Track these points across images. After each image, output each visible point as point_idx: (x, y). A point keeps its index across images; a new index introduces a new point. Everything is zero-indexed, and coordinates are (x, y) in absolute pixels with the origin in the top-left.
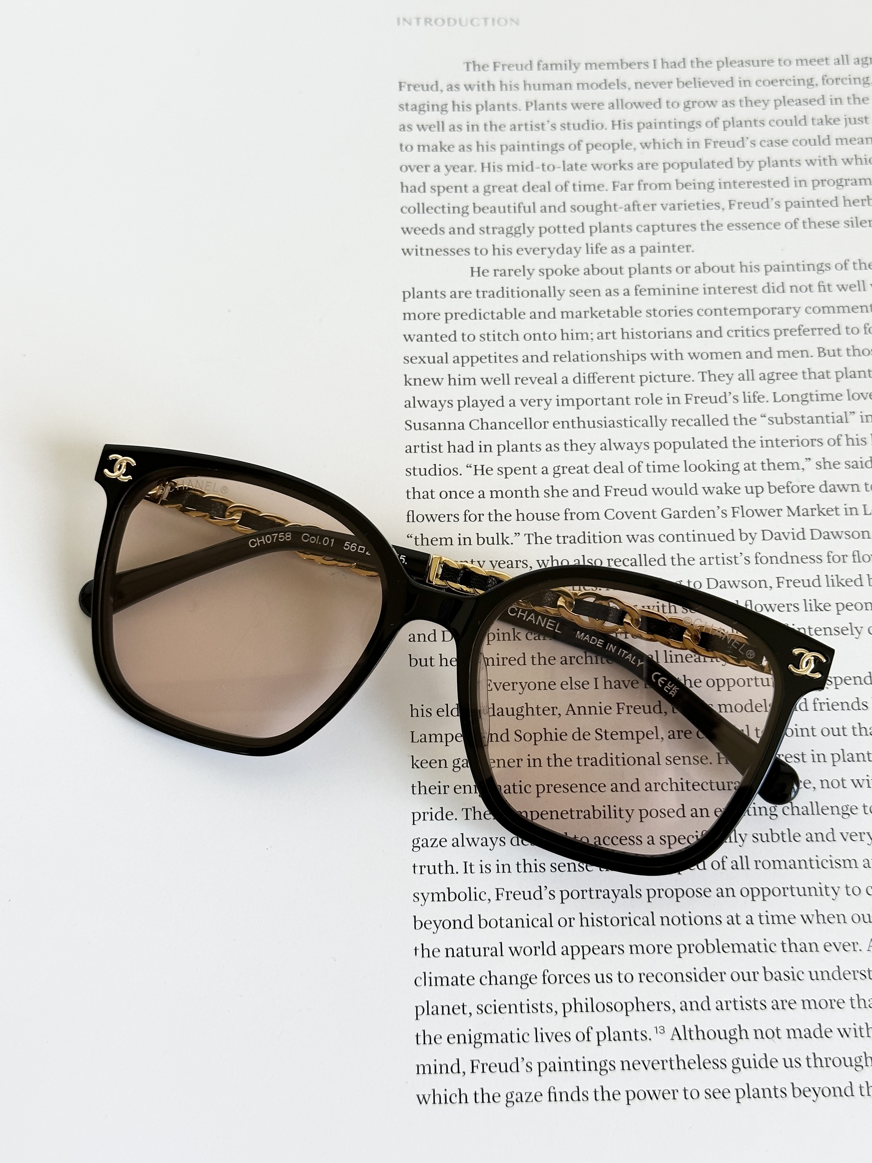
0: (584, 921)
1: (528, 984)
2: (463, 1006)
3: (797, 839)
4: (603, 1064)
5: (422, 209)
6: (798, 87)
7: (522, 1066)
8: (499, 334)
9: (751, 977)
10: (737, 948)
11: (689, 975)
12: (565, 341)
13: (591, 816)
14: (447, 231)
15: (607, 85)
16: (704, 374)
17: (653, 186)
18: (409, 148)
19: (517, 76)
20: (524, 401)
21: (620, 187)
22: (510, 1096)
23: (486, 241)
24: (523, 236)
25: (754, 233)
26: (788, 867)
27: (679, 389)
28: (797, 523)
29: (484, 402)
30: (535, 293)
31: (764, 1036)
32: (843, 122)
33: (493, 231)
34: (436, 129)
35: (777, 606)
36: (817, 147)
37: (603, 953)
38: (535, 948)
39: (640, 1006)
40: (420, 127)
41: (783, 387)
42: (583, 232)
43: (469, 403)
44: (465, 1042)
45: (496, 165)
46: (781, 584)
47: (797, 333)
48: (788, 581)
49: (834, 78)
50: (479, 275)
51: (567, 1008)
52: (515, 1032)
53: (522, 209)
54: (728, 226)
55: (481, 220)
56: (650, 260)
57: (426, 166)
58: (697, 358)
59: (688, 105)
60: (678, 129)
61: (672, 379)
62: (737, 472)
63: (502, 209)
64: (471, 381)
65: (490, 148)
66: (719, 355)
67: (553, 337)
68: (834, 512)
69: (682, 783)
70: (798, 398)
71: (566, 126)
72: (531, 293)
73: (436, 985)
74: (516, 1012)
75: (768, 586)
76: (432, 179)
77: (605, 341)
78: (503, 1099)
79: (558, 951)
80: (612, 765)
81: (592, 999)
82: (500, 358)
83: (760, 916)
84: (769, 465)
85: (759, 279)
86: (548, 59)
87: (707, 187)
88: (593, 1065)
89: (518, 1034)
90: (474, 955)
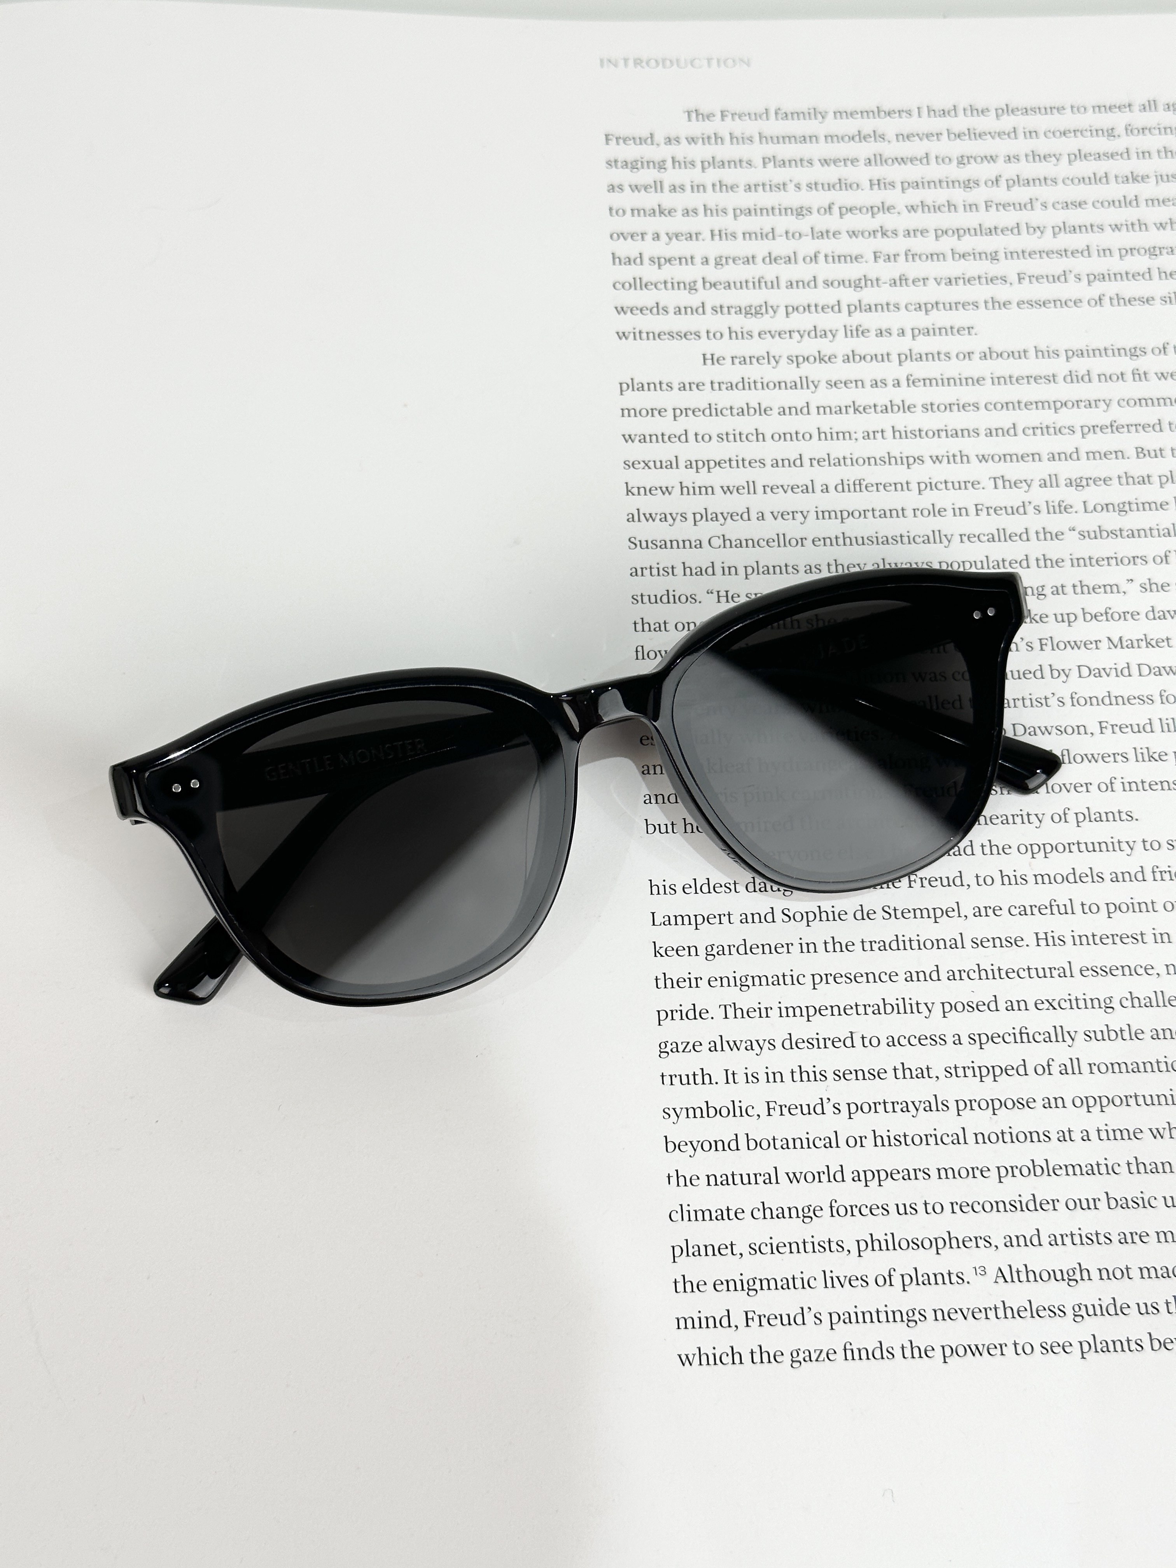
0: (879, 1140)
1: (811, 1218)
2: (732, 1245)
3: (1140, 1036)
4: (911, 1314)
5: (638, 284)
6: (1095, 139)
7: (810, 1318)
8: (740, 434)
9: (1092, 1204)
10: (1072, 1169)
11: (1013, 1203)
12: (823, 442)
13: (882, 1011)
14: (671, 310)
15: (862, 137)
16: (997, 479)
17: (924, 257)
18: (621, 212)
19: (751, 127)
20: (775, 514)
21: (883, 258)
22: (795, 1354)
23: (720, 322)
24: (766, 316)
25: (1051, 312)
26: (1130, 1070)
27: (966, 498)
28: (1121, 657)
29: (725, 515)
30: (783, 385)
31: (1111, 1276)
32: (1153, 180)
33: (729, 310)
34: (653, 189)
35: (1100, 756)
36: (1123, 209)
37: (903, 1178)
38: (819, 1173)
39: (954, 1242)
40: (633, 187)
41: (1095, 495)
42: (840, 311)
43: (705, 516)
44: (736, 1290)
45: (729, 232)
46: (1104, 730)
47: (1109, 430)
48: (1112, 726)
49: (1140, 127)
50: (713, 364)
51: (863, 1246)
52: (798, 1275)
53: (763, 284)
54: (1018, 304)
55: (714, 297)
56: (924, 344)
57: (642, 234)
58: (986, 462)
59: (963, 161)
60: (951, 190)
61: (957, 485)
62: (1043, 597)
63: (738, 285)
64: (708, 490)
65: (720, 213)
66: (1014, 457)
67: (807, 436)
68: (1165, 643)
69: (993, 970)
70: (1114, 507)
71: (813, 186)
72: (779, 385)
73: (696, 1220)
74: (798, 1252)
75: (1089, 731)
76: (650, 248)
77: (872, 441)
78: (787, 1359)
79: (848, 1176)
80: (905, 949)
81: (893, 1234)
82: (742, 463)
83: (1098, 1131)
84: (1082, 588)
85: (1060, 366)
86: (788, 107)
87: (989, 257)
88: (898, 1315)
89: (802, 1279)
90: (743, 1183)
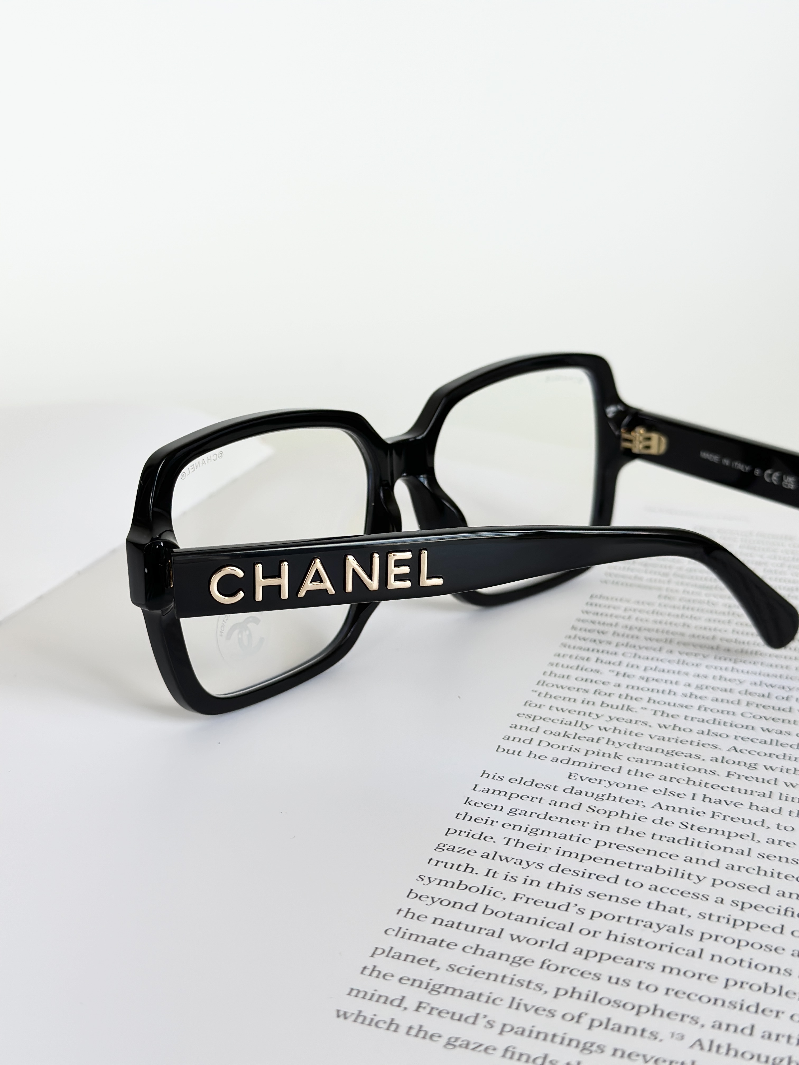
0: (612, 937)
1: (520, 964)
2: (433, 961)
4: (589, 1045)
7: (481, 1022)
8: (672, 623)
11: (733, 1003)
12: (735, 634)
13: (654, 870)
14: (645, 579)
20: (682, 653)
22: (453, 1040)
23: (678, 587)
24: (714, 590)
29: (642, 648)
37: (625, 963)
38: (543, 941)
39: (658, 1013)
43: (627, 644)
44: (419, 987)
50: (665, 598)
51: (561, 992)
52: (486, 994)
55: (678, 579)
63: (699, 578)
64: (634, 637)
67: (723, 631)
69: (772, 872)
71: (772, 557)
73: (409, 939)
74: (495, 980)
78: (444, 1041)
79: (570, 949)
80: (692, 845)
81: (596, 994)
82: (667, 632)
88: (574, 1043)
89: (489, 997)
90: (466, 929)
